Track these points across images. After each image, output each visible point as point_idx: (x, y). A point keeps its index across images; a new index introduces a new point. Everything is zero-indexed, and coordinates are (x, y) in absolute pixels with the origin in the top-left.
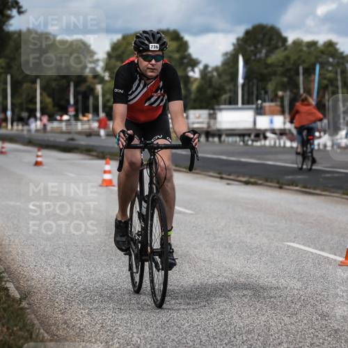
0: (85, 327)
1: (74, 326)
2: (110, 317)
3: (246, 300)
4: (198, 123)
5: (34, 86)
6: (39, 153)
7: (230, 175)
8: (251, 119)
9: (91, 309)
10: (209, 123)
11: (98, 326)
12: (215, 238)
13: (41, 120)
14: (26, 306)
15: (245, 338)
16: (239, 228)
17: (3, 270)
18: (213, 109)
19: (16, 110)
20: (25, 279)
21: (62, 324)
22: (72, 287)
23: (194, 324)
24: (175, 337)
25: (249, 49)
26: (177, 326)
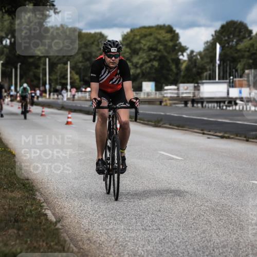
0: (103, 242)
1: (95, 242)
2: (122, 236)
3: (222, 223)
4: (186, 93)
5: (66, 66)
6: (70, 116)
7: (210, 131)
8: (226, 91)
9: (108, 230)
10: (194, 93)
11: (113, 242)
12: (199, 177)
14: (60, 227)
15: (221, 251)
16: (216, 170)
17: (43, 201)
18: (198, 83)
19: (53, 84)
20: (59, 208)
21: (86, 240)
22: (94, 213)
23: (184, 241)
24: (169, 250)
25: (224, 39)
26: (171, 242)
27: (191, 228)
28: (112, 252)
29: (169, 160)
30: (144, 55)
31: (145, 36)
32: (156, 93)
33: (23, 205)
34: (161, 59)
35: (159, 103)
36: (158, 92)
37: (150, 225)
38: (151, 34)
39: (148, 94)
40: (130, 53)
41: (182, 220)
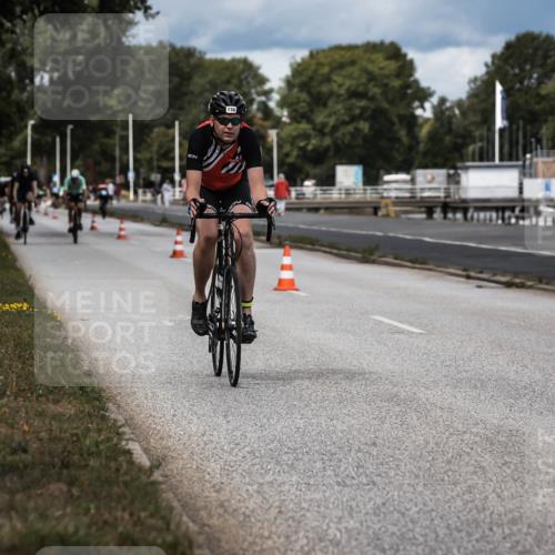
0: (253, 511)
1: (235, 510)
2: (293, 497)
3: (509, 471)
4: (430, 189)
5: (170, 131)
6: (179, 238)
7: (481, 272)
8: (516, 184)
9: (262, 484)
10: (447, 190)
11: (274, 512)
12: (459, 372)
13: (180, 185)
14: (160, 479)
15: (507, 531)
16: (497, 355)
17: (124, 422)
18: (455, 168)
19: (142, 170)
20: (157, 438)
21: (216, 508)
22: (233, 449)
23: (426, 509)
24: (395, 529)
25: (511, 72)
26: (399, 512)
27: (443, 480)
28: (271, 532)
29: (393, 333)
30: (340, 106)
31: (341, 66)
32: (365, 190)
33: (79, 432)
34: (376, 116)
35: (371, 210)
36: (368, 188)
37: (353, 474)
38: (353, 63)
39: (348, 192)
40: (308, 104)
41: (422, 463)
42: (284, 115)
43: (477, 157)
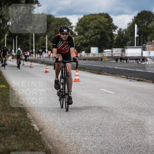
0: (67, 143)
1: (62, 143)
2: (79, 139)
3: (138, 132)
4: (117, 54)
5: (45, 38)
6: (47, 67)
7: (131, 77)
8: (141, 52)
9: (70, 136)
10: (121, 54)
11: (73, 143)
12: (125, 105)
13: (48, 53)
14: (42, 134)
15: (138, 149)
16: (135, 100)
17: (32, 118)
18: (124, 48)
19: (37, 49)
20: (41, 123)
21: (57, 142)
22: (62, 126)
23: (115, 142)
24: (107, 148)
25: (139, 22)
26: (108, 143)
27: (120, 134)
28: (72, 149)
29: (106, 94)
30: (92, 31)
31: (92, 20)
33: (19, 121)
34: (102, 33)
35: (100, 60)
36: (100, 53)
37: (95, 133)
38: (96, 19)
39: (94, 55)
40: (83, 30)
41: (114, 130)
42: (77, 33)
43: (130, 45)
